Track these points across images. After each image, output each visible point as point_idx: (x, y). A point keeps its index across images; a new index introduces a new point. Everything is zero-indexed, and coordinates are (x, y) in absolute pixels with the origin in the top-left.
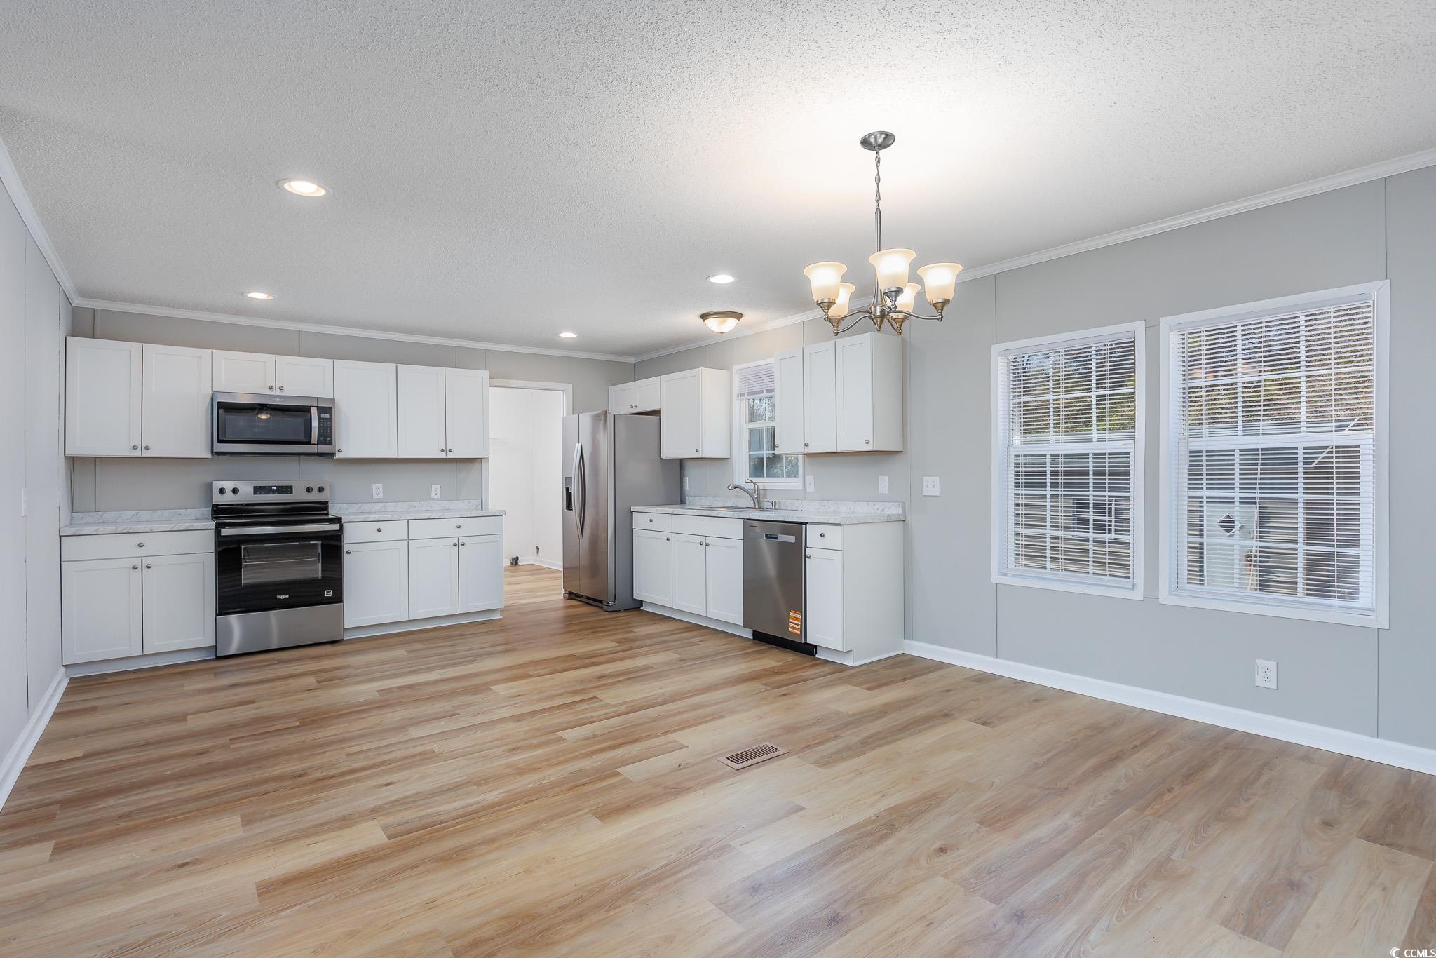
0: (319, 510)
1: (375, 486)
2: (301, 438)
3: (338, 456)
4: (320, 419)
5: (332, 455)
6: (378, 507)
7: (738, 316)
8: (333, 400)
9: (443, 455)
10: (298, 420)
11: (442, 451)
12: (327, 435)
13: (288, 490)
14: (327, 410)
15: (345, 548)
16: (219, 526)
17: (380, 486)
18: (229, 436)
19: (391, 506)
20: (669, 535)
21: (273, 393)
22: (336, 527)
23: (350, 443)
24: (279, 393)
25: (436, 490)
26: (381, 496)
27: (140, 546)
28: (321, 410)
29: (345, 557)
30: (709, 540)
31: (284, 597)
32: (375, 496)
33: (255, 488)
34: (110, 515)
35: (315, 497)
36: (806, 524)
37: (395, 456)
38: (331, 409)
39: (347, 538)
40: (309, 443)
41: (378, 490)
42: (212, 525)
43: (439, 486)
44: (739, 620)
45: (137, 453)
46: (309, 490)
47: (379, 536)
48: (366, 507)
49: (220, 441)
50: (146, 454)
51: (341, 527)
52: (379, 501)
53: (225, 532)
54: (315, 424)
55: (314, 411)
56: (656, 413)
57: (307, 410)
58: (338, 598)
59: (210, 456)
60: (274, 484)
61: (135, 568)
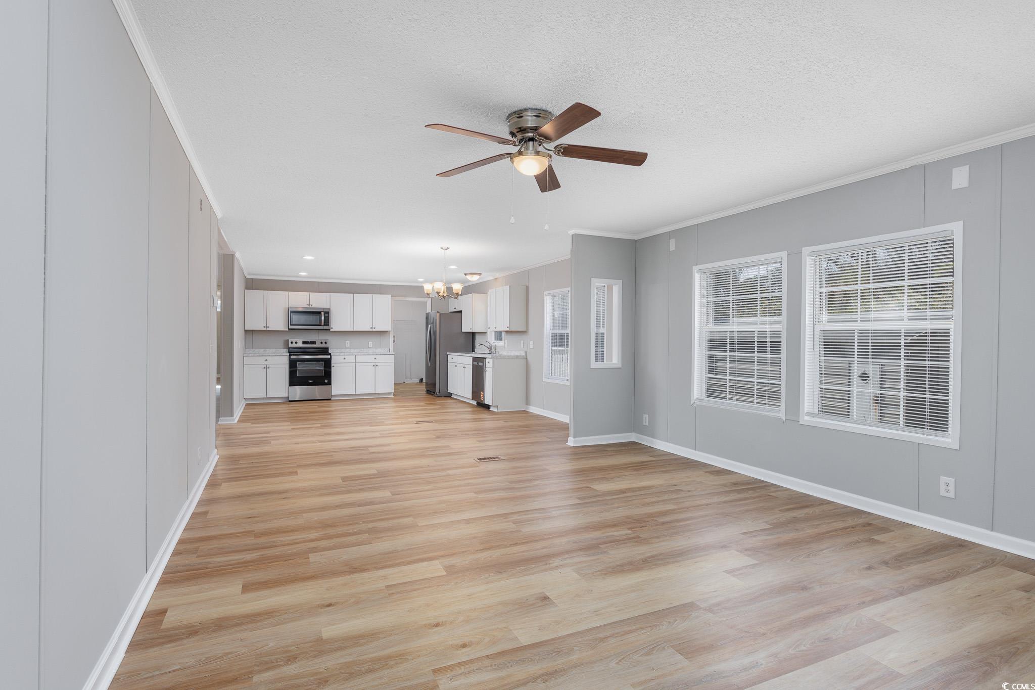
0: (325, 351)
1: (346, 342)
2: (318, 323)
3: (331, 330)
4: (324, 316)
5: (329, 330)
6: (348, 350)
7: (480, 274)
8: (330, 309)
9: (371, 330)
10: (317, 317)
11: (371, 328)
12: (327, 322)
13: (314, 343)
14: (327, 313)
15: (332, 365)
16: (290, 355)
17: (348, 342)
18: (294, 323)
19: (352, 350)
20: (456, 364)
21: (309, 307)
22: (329, 357)
23: (335, 325)
24: (311, 306)
25: (371, 344)
26: (349, 346)
27: (266, 360)
28: (325, 313)
29: (332, 368)
30: (466, 366)
31: (311, 381)
32: (346, 346)
33: (303, 342)
34: (256, 351)
35: (323, 346)
36: (485, 358)
37: (353, 330)
38: (328, 312)
39: (333, 361)
40: (321, 325)
41: (348, 343)
42: (288, 354)
43: (372, 342)
44: (470, 396)
45: (265, 329)
46: (321, 343)
47: (345, 361)
48: (343, 350)
49: (291, 325)
50: (268, 329)
51: (331, 357)
52: (348, 348)
53: (292, 357)
54: (323, 318)
55: (322, 313)
56: (461, 312)
57: (320, 313)
58: (329, 383)
59: (288, 330)
60: (309, 341)
61: (264, 368)
